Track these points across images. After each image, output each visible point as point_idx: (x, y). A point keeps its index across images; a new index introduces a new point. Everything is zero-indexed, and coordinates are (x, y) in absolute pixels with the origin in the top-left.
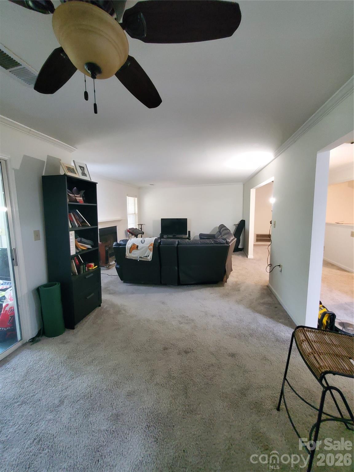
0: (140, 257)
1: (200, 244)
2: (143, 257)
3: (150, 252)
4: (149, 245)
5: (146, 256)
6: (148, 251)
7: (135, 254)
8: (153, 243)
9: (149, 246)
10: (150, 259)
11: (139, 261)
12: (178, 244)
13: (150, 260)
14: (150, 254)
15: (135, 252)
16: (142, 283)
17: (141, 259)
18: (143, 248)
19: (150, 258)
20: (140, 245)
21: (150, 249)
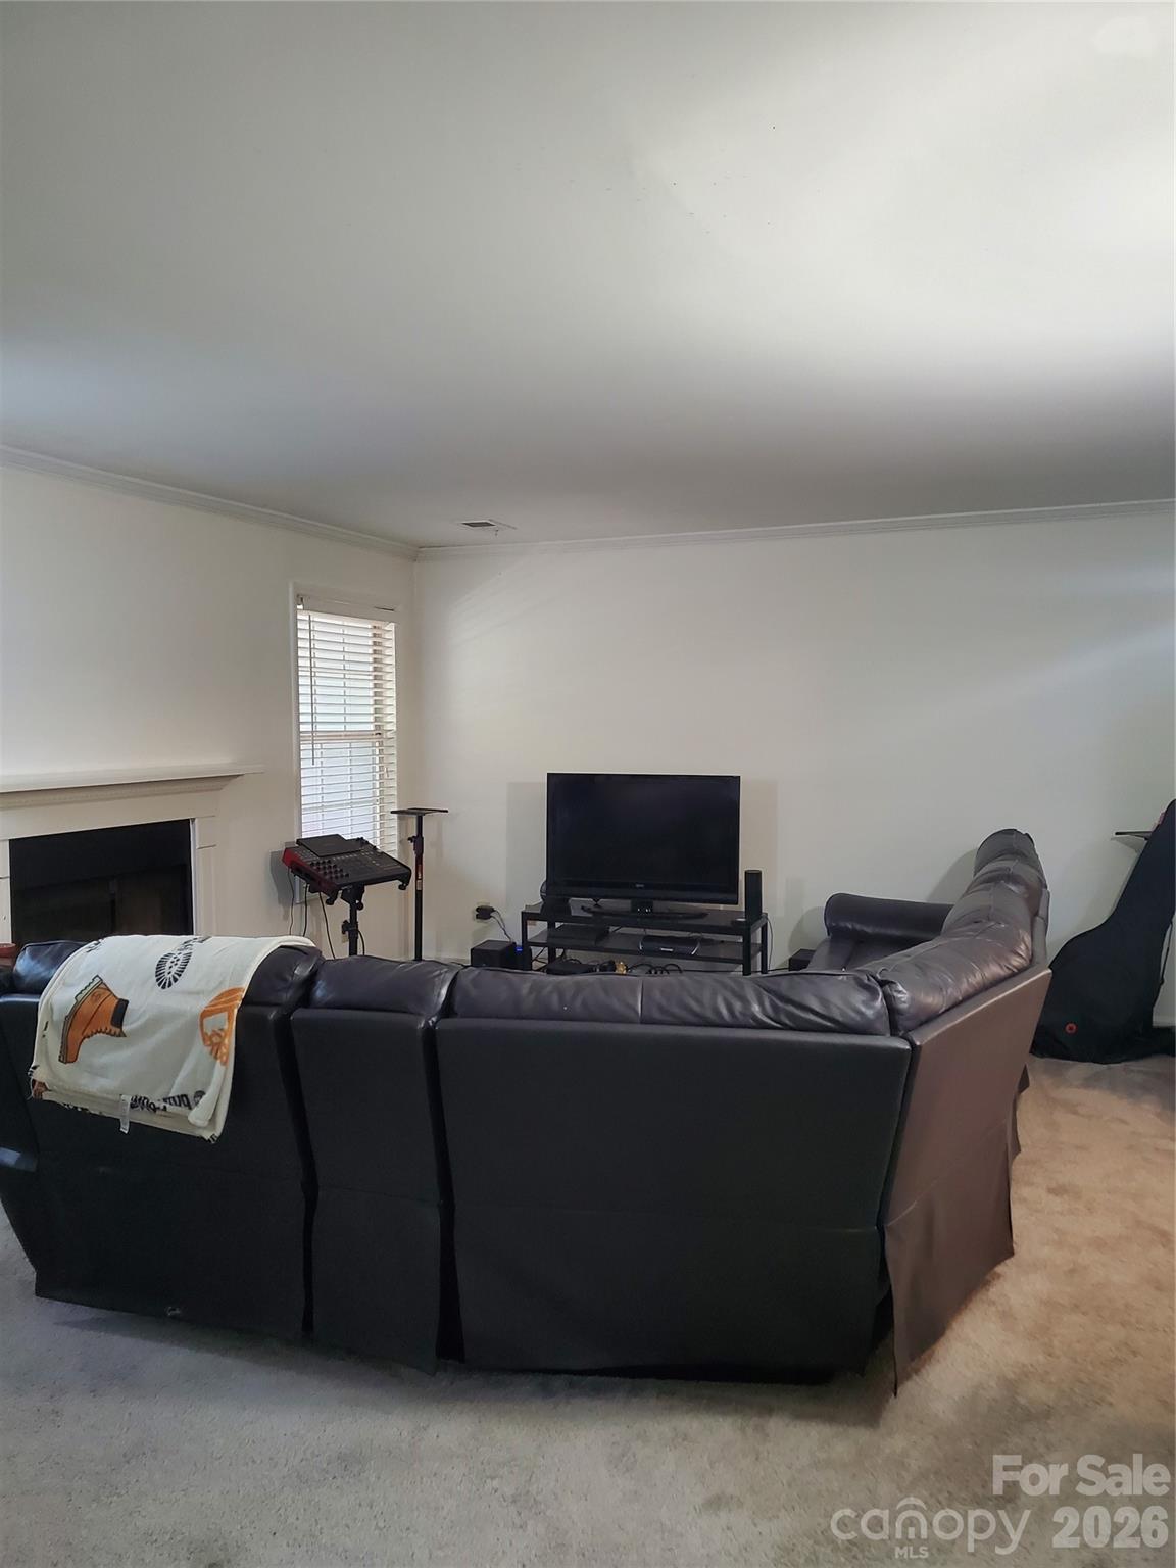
0: (136, 1103)
1: (645, 1021)
2: (156, 1099)
3: (213, 1066)
4: (203, 1003)
5: (183, 1100)
6: (199, 1050)
7: (100, 1071)
8: (245, 985)
9: (205, 1014)
10: (213, 1120)
11: (125, 1129)
12: (448, 1010)
13: (207, 1136)
14: (208, 1084)
15: (106, 1058)
16: (174, 1317)
17: (143, 1117)
18: (156, 1022)
19: (207, 1118)
20: (144, 1000)
21: (214, 1044)
